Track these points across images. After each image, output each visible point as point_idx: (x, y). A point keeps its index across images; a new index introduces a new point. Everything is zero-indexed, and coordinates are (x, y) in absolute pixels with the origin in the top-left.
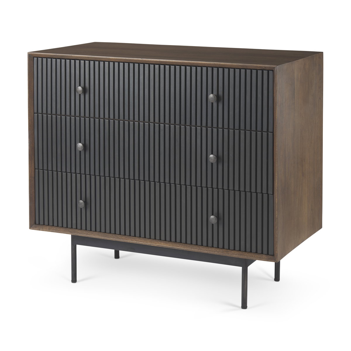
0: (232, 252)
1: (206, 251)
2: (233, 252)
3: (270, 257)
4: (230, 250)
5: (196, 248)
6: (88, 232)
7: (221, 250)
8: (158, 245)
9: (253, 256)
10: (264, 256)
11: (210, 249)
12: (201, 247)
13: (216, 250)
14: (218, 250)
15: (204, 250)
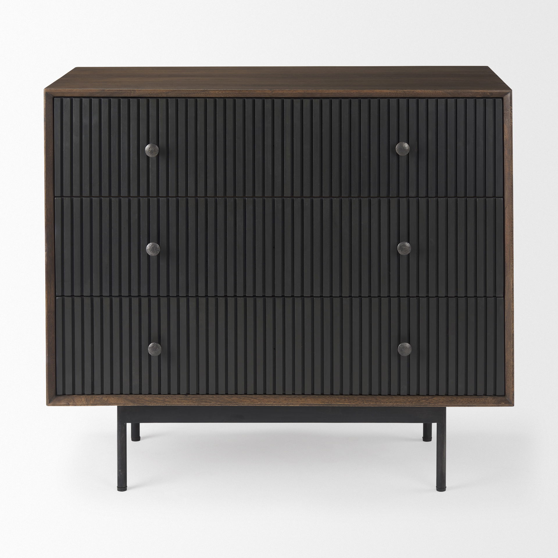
0: (434, 398)
1: (390, 403)
2: (436, 398)
3: (500, 398)
4: (430, 397)
5: (371, 401)
6: (164, 398)
7: (416, 399)
8: (301, 404)
9: (471, 402)
10: (489, 399)
11: (396, 399)
12: (379, 398)
13: (407, 398)
14: (410, 399)
15: (387, 403)
